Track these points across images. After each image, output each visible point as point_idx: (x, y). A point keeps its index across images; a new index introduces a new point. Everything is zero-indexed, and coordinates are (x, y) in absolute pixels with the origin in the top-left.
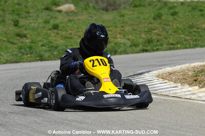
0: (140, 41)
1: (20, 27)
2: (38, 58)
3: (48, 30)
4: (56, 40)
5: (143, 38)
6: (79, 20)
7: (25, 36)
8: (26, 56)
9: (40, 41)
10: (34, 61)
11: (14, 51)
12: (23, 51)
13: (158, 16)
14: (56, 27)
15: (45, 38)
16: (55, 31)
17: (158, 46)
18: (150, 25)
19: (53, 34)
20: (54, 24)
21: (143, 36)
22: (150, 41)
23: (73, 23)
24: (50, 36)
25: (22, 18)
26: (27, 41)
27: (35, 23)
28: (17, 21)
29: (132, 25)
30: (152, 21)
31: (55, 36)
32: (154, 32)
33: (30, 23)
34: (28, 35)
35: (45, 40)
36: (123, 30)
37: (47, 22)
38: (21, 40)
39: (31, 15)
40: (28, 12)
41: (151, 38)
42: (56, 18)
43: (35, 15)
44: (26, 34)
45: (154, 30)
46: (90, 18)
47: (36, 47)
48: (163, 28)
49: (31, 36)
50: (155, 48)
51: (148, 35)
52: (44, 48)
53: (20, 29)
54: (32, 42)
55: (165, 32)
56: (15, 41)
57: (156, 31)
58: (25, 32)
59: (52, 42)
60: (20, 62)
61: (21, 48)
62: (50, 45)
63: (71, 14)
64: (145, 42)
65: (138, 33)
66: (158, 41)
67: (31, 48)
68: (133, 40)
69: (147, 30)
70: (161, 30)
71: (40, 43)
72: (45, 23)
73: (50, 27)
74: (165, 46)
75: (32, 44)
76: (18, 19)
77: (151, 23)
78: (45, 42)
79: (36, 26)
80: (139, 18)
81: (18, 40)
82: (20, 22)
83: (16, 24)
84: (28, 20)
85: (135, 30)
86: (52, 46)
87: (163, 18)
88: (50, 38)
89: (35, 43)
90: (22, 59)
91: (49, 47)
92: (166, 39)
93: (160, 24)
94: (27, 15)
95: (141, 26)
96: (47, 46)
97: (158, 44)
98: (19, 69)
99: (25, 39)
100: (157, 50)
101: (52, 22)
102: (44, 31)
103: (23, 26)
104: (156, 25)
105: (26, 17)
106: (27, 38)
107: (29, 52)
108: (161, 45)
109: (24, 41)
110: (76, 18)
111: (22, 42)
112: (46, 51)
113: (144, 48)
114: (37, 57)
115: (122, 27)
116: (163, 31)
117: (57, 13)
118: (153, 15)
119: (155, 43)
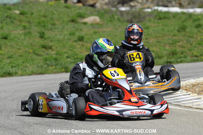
0: (165, 53)
1: (46, 39)
2: (63, 70)
3: (73, 42)
4: (80, 52)
5: (167, 50)
6: (104, 32)
7: (50, 48)
8: (51, 68)
9: (65, 53)
10: (59, 73)
11: (40, 62)
12: (48, 62)
13: (183, 29)
14: (81, 39)
15: (70, 50)
16: (80, 43)
17: (182, 58)
18: (174, 38)
19: (78, 46)
20: (80, 36)
21: (168, 48)
22: (174, 54)
23: (98, 34)
24: (75, 48)
25: (48, 30)
26: (53, 53)
27: (61, 35)
28: (43, 33)
29: (157, 37)
30: (177, 33)
31: (80, 48)
32: (178, 44)
33: (56, 35)
34: (54, 47)
35: (70, 52)
36: (147, 42)
37: (72, 34)
38: (47, 52)
39: (56, 27)
40: (54, 24)
41: (175, 50)
42: (81, 30)
43: (61, 27)
44: (51, 46)
45: (178, 42)
46: (115, 30)
47: (61, 58)
48: (187, 40)
49: (57, 47)
50: (179, 60)
51: (173, 47)
52: (69, 59)
53: (46, 41)
54: (57, 54)
55: (189, 44)
56: (40, 53)
57: (180, 43)
58: (51, 44)
59: (77, 54)
60: (45, 74)
61: (46, 60)
62: (75, 57)
63: (96, 26)
64: (170, 55)
65: (163, 45)
66: (182, 53)
67: (56, 59)
68: (157, 52)
69: (171, 42)
70: (185, 42)
71: (66, 55)
72: (70, 34)
73: (76, 39)
74: (189, 58)
75: (58, 56)
76: (43, 31)
77: (175, 35)
78: (70, 54)
79: (61, 38)
80: (163, 30)
81: (44, 52)
82: (45, 34)
83: (42, 36)
84: (54, 32)
85: (159, 42)
86: (77, 58)
87: (187, 30)
88: (76, 50)
89: (60, 55)
90: (47, 70)
91: (74, 59)
92: (190, 51)
93: (185, 36)
94: (53, 27)
95: (165, 38)
96: (73, 58)
97: (183, 56)
98: (44, 80)
99: (50, 50)
100: (181, 62)
101: (78, 34)
102: (70, 43)
103: (49, 38)
104: (180, 37)
105: (52, 29)
106: (53, 50)
107: (54, 64)
108: (185, 57)
109: (49, 53)
110: (101, 30)
111: (48, 54)
112: (71, 63)
113: (168, 60)
114: (62, 68)
115: (146, 39)
116: (187, 43)
117: (83, 25)
118: (177, 27)
119: (179, 55)
